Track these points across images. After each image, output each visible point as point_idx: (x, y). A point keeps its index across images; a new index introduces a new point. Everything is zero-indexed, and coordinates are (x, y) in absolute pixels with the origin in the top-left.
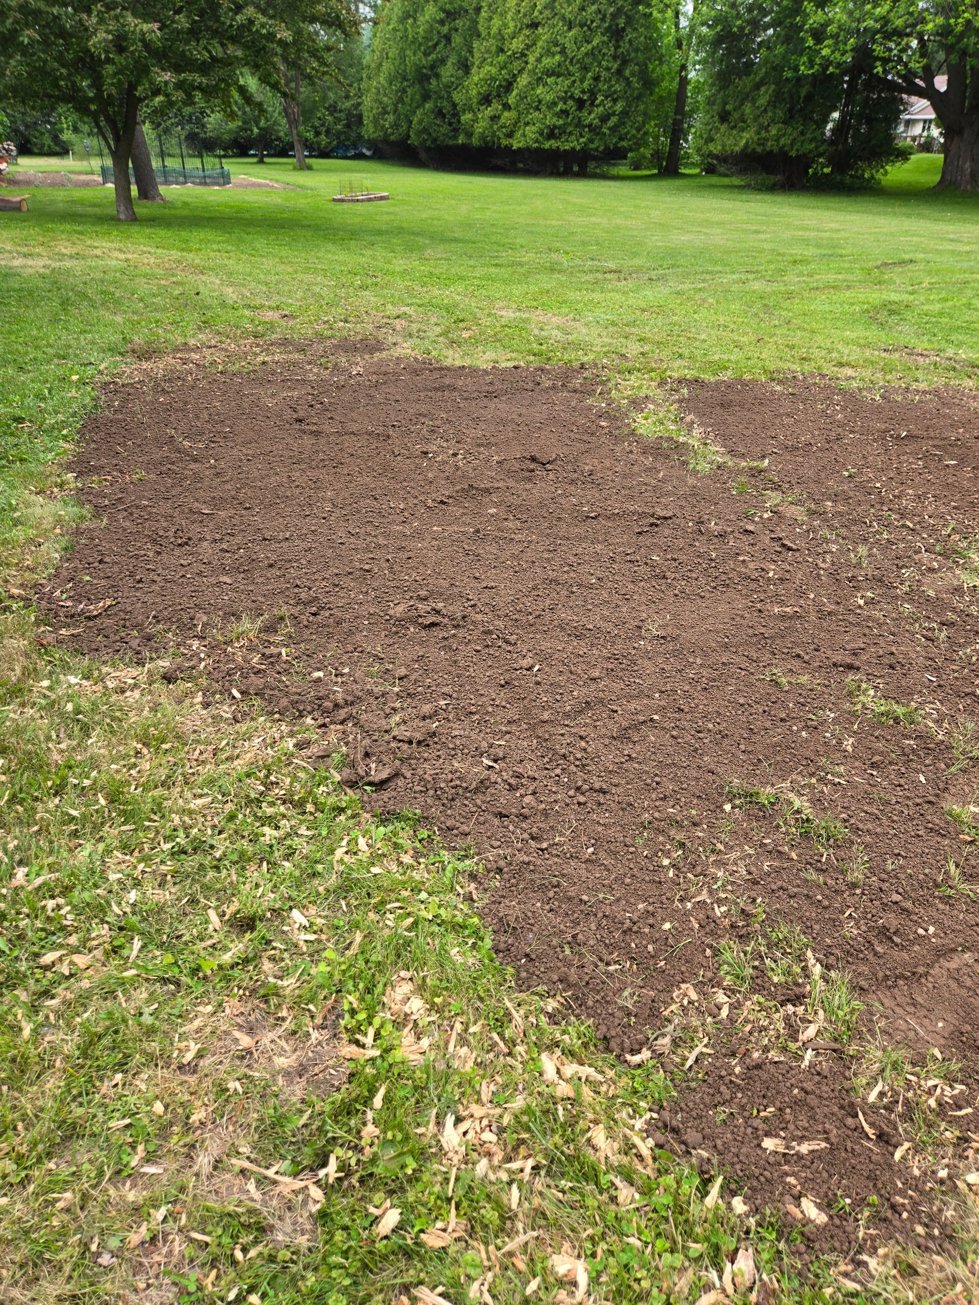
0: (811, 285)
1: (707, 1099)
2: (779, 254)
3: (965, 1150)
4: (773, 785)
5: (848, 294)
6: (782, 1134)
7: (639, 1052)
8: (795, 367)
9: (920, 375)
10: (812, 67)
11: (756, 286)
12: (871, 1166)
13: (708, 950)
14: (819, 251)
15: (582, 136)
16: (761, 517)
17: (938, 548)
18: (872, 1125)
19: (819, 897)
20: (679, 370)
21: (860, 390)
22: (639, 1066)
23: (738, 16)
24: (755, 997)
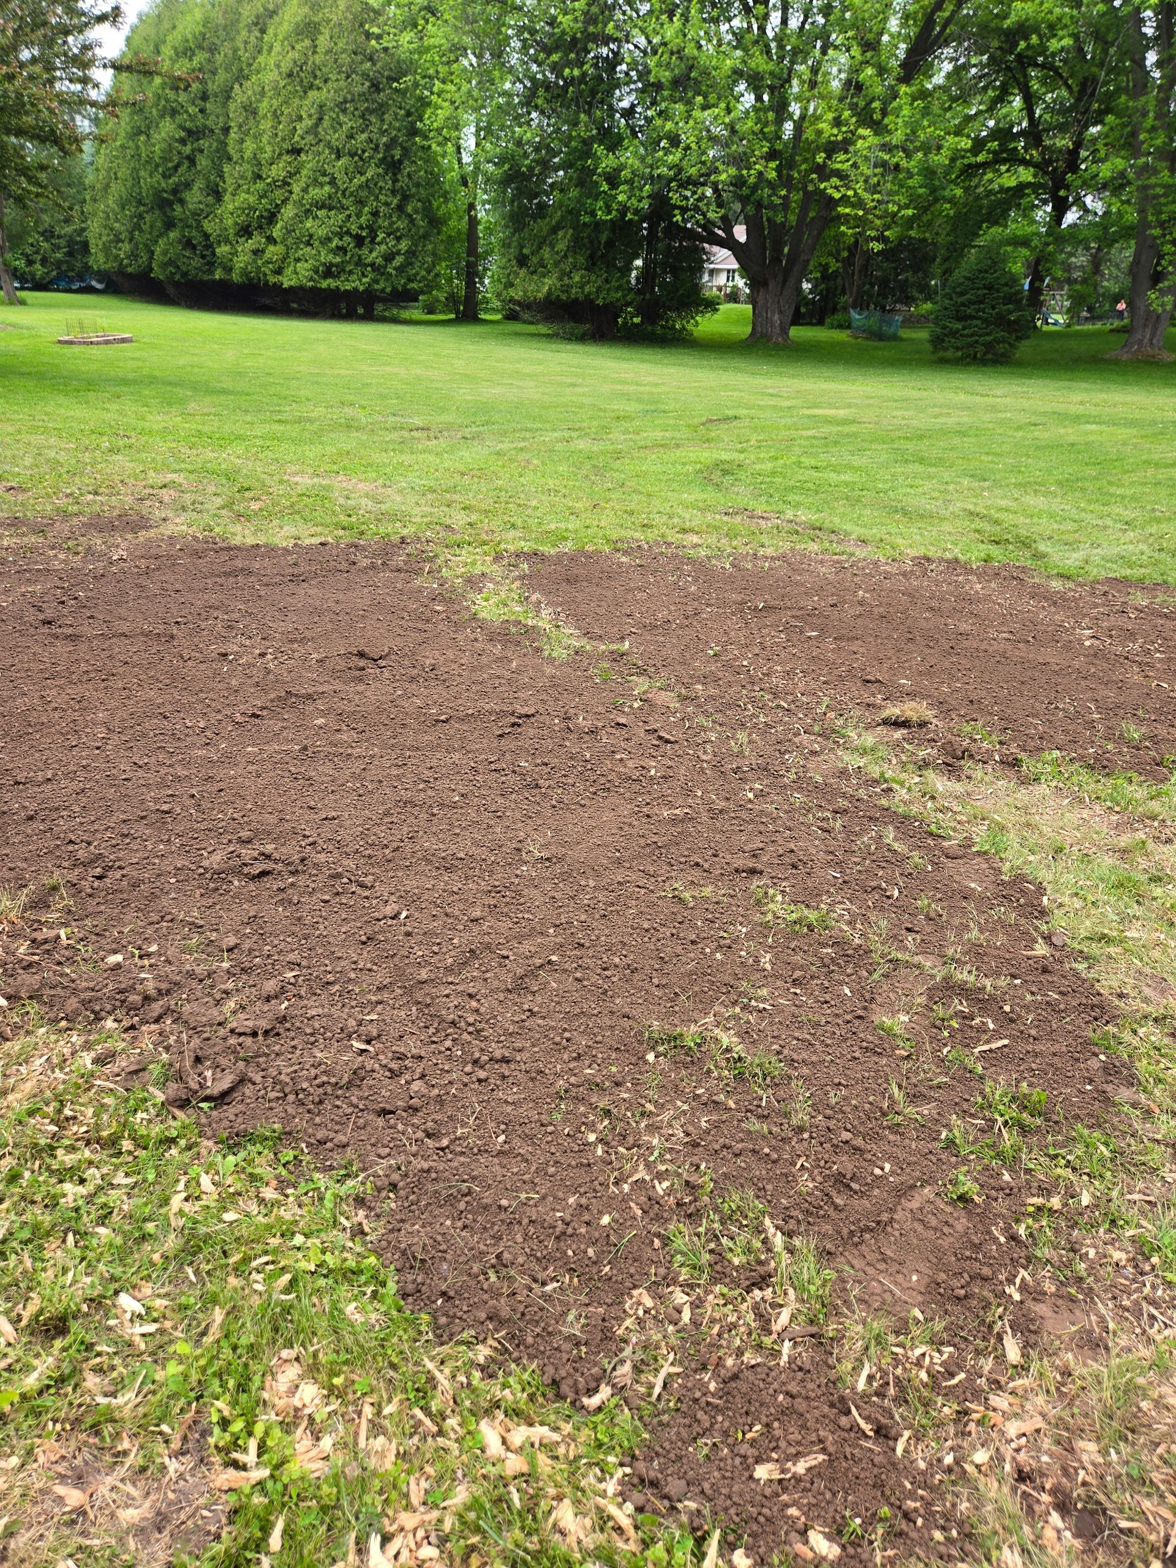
0: (640, 444)
1: (685, 1435)
2: (600, 410)
3: (966, 1425)
4: (696, 1022)
5: (678, 453)
6: (774, 1456)
7: (596, 1390)
8: (637, 535)
9: (764, 539)
10: (609, 213)
11: (582, 444)
12: (876, 1471)
13: (656, 1241)
14: (642, 407)
15: (364, 276)
16: (631, 707)
17: (816, 729)
18: (867, 1419)
19: (766, 1150)
20: (514, 542)
21: (708, 558)
22: (599, 1409)
23: (526, 155)
24: (717, 1289)
